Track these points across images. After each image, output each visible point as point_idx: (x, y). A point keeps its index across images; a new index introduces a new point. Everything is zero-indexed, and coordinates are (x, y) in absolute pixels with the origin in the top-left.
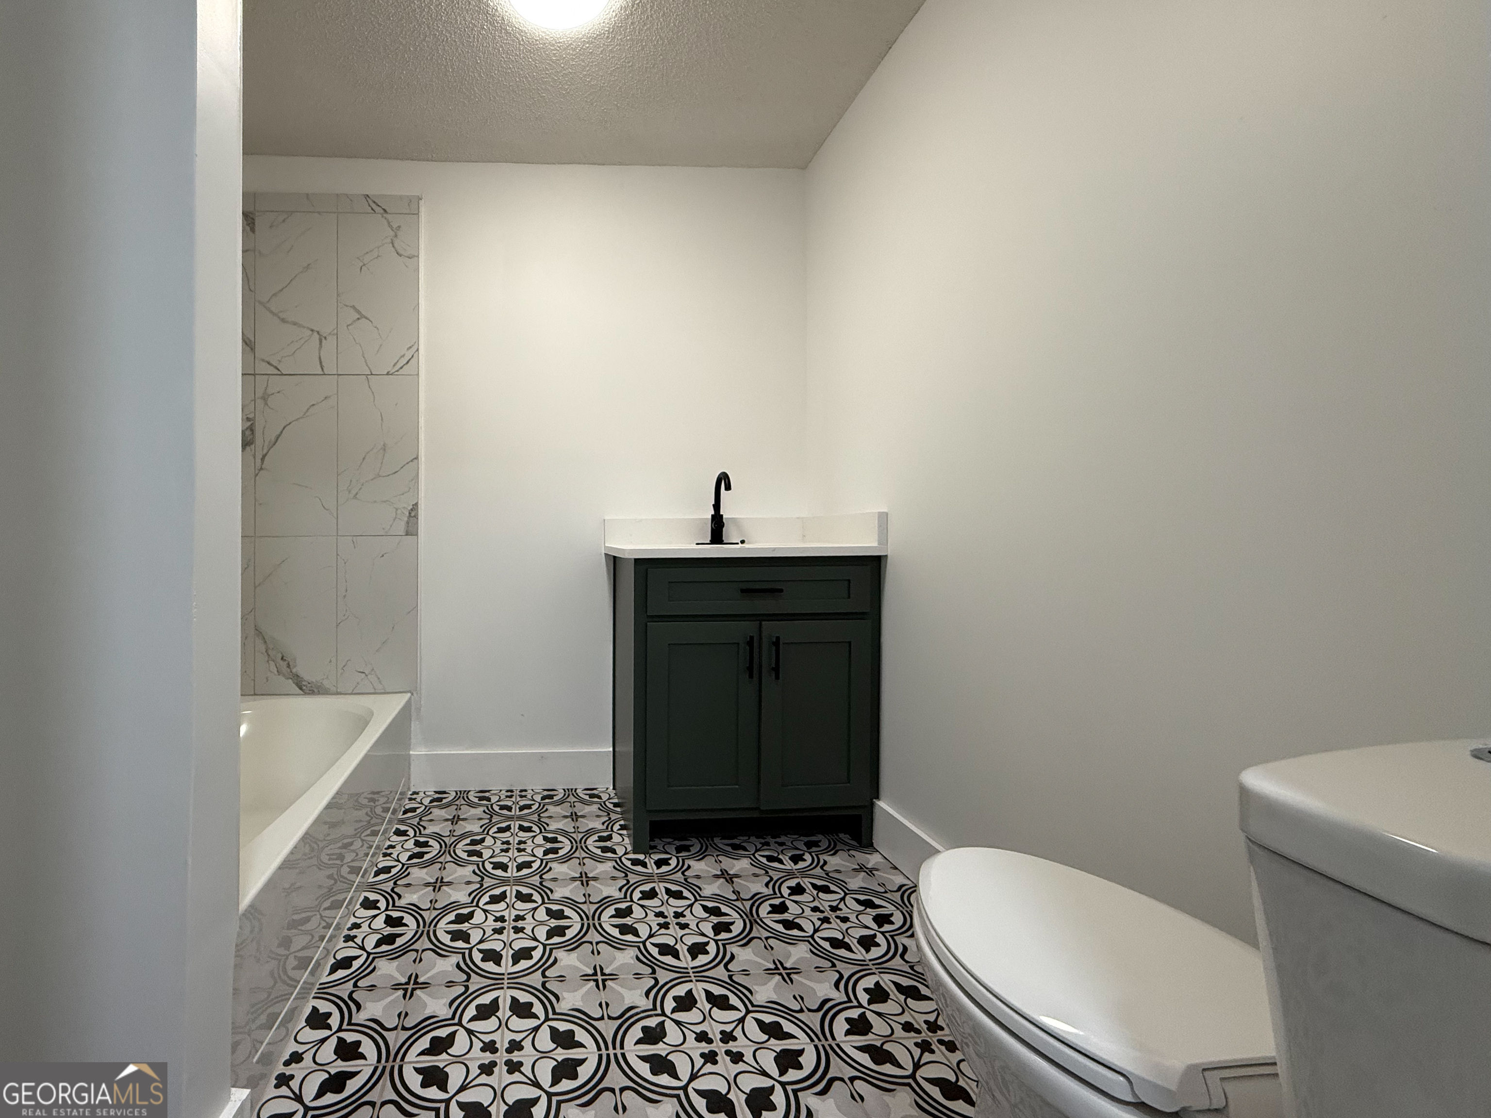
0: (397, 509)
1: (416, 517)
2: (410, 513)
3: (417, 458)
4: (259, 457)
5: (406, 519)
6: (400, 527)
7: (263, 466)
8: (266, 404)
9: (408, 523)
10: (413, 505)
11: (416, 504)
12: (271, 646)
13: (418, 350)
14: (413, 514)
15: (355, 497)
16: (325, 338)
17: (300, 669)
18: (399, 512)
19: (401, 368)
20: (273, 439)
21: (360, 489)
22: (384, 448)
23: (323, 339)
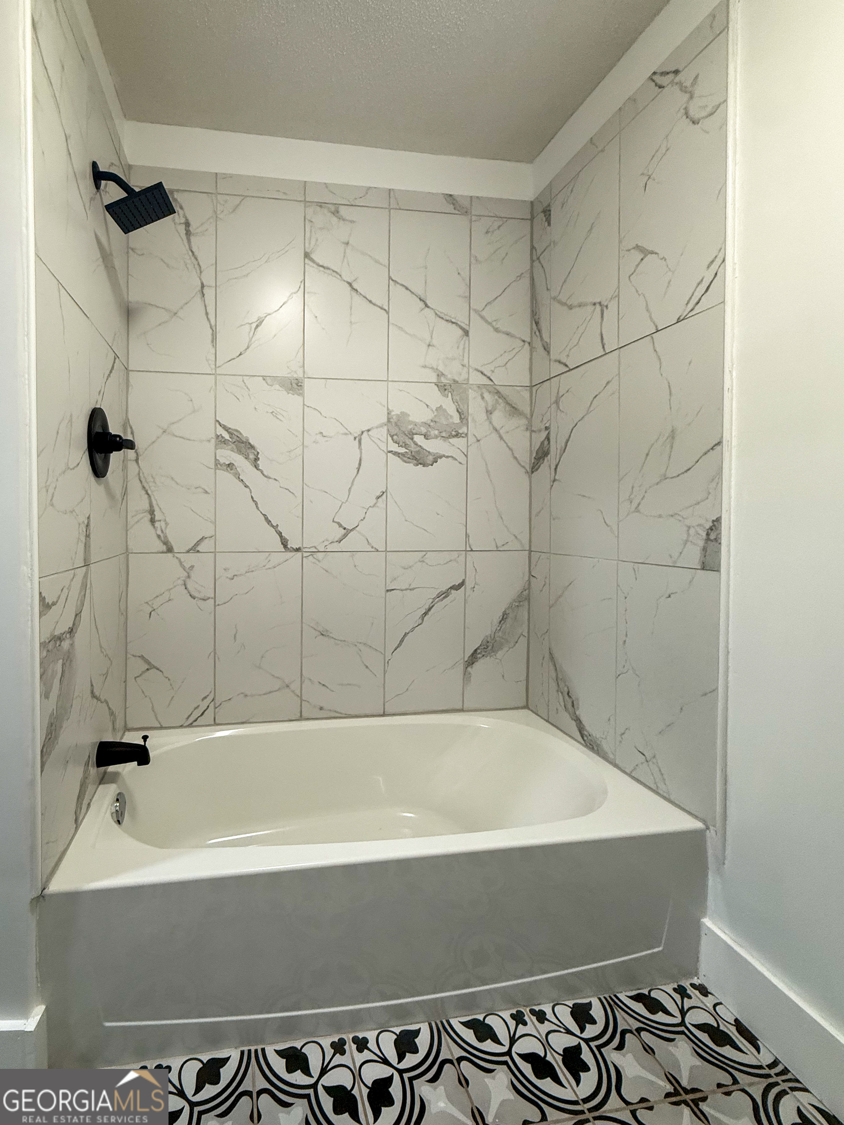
0: (689, 527)
1: (717, 540)
2: (708, 534)
3: (719, 443)
4: (553, 467)
5: (701, 543)
6: (693, 555)
7: (557, 478)
8: (558, 407)
9: (705, 549)
10: (713, 521)
11: (718, 520)
12: (560, 676)
13: (724, 260)
14: (712, 537)
15: (637, 510)
16: (607, 307)
17: (582, 713)
18: (692, 531)
19: (698, 303)
20: (563, 445)
21: (642, 499)
22: (673, 435)
23: (605, 309)
